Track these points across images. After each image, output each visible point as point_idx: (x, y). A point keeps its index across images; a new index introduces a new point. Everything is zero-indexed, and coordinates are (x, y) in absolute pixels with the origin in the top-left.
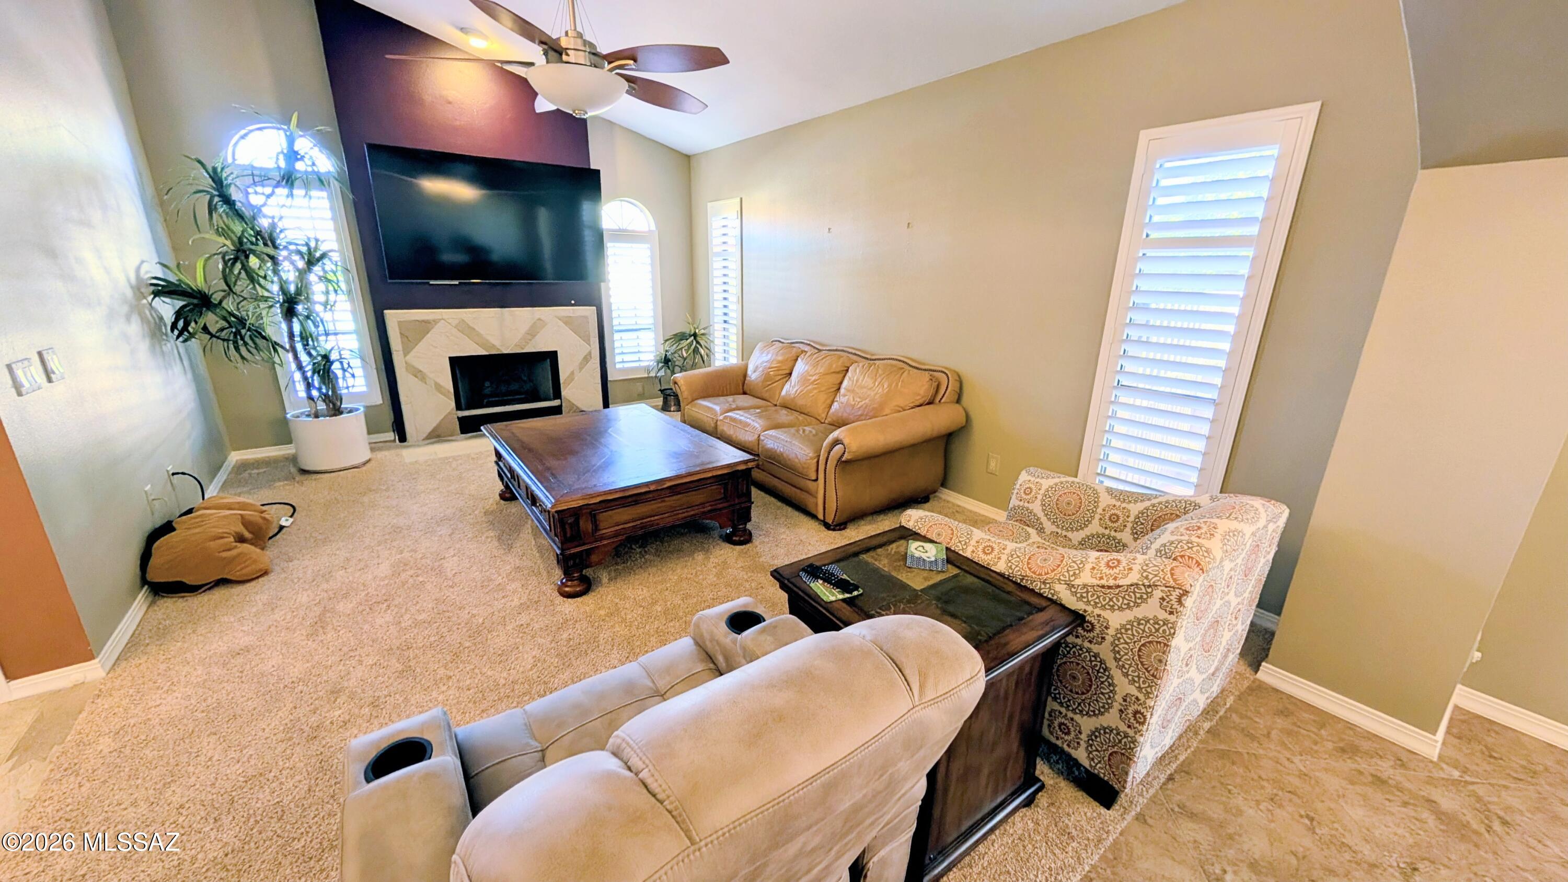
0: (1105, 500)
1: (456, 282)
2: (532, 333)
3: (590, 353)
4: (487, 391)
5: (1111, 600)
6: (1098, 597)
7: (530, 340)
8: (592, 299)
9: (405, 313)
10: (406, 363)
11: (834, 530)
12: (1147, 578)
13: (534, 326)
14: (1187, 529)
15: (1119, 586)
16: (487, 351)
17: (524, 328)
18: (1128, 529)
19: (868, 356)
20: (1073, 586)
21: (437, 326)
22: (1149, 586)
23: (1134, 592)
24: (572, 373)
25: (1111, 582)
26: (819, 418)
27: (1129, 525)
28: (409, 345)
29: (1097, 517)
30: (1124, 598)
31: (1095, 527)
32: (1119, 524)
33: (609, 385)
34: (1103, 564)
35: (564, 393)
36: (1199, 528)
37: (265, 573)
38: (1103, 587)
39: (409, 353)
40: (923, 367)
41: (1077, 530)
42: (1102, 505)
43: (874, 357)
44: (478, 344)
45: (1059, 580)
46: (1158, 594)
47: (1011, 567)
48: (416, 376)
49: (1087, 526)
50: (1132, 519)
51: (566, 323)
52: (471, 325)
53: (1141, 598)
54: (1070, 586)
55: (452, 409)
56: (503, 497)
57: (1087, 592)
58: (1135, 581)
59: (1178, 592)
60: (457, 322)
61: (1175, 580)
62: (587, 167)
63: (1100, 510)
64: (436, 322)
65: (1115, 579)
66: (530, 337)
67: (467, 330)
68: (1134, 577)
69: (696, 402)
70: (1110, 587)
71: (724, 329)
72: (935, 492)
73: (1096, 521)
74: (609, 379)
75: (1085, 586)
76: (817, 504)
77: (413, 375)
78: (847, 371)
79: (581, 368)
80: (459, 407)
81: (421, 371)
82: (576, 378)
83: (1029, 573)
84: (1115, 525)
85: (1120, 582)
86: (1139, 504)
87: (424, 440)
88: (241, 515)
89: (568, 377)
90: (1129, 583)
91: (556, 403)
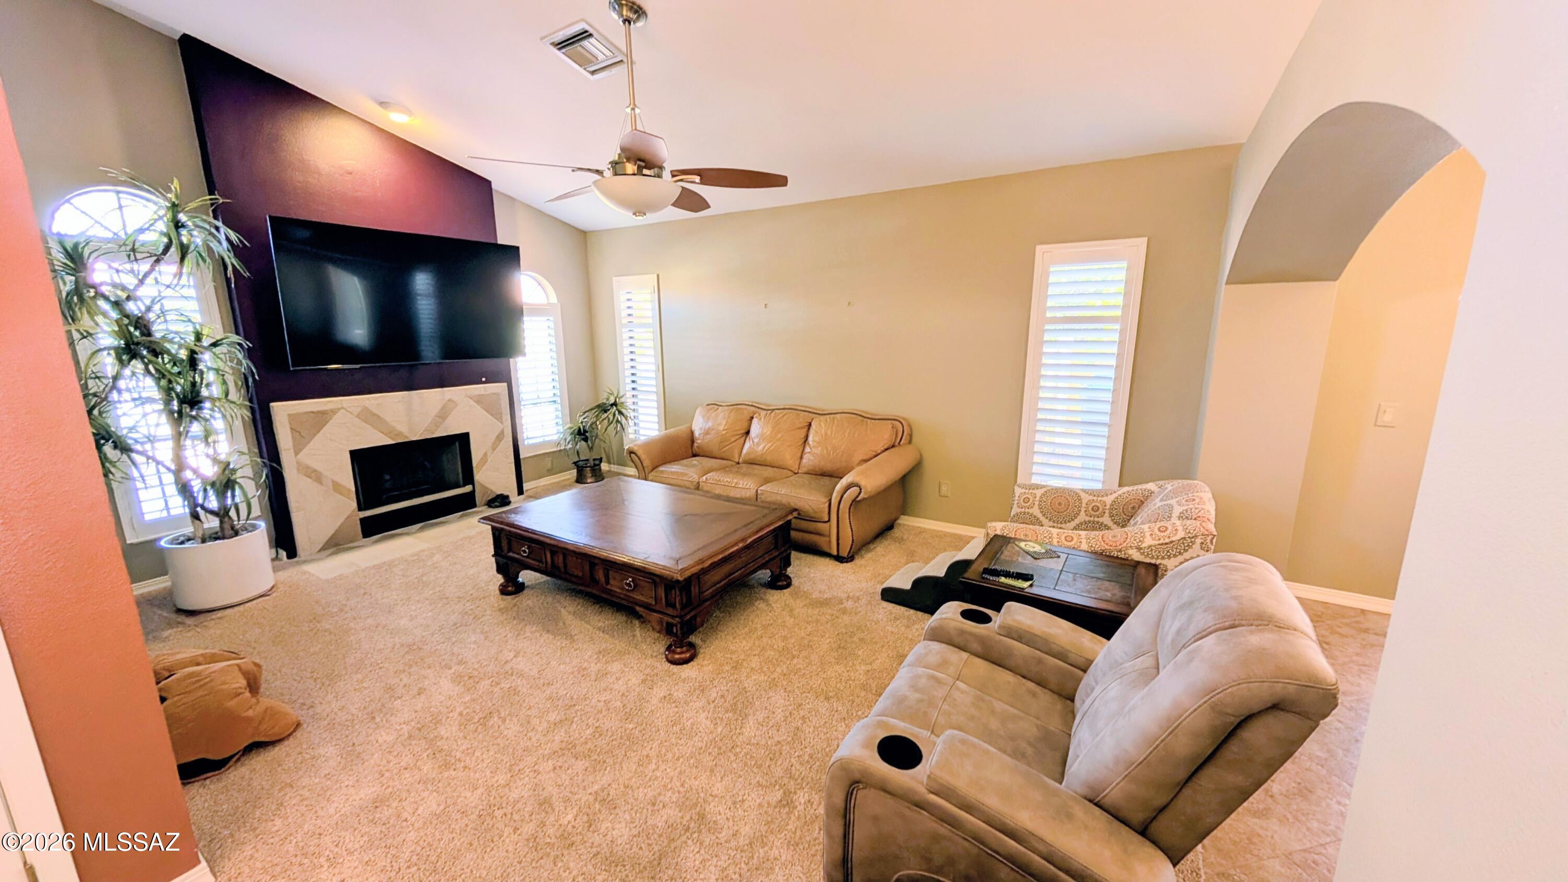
0: (1085, 498)
1: (358, 366)
2: (443, 415)
3: (502, 432)
4: (388, 485)
5: (1168, 552)
6: (1159, 552)
7: (441, 423)
8: (504, 377)
9: (300, 404)
10: (298, 463)
11: (847, 562)
12: (1189, 532)
13: (444, 407)
14: (1187, 501)
15: (1172, 542)
16: (392, 439)
17: (434, 410)
18: (1107, 514)
19: (820, 412)
20: (1141, 549)
21: (335, 417)
22: (1192, 538)
23: (1183, 543)
24: (486, 454)
25: (1167, 540)
26: (792, 469)
27: (1107, 512)
28: (300, 442)
29: (1083, 510)
30: (1176, 549)
31: (1082, 517)
32: (1099, 512)
33: (522, 462)
34: (1156, 530)
35: (478, 476)
36: (1194, 500)
37: (298, 725)
38: (1162, 544)
39: (301, 450)
40: (877, 417)
41: (1069, 522)
42: (1084, 502)
43: (824, 412)
44: (382, 432)
45: (1131, 547)
46: (1198, 541)
47: (1092, 546)
48: (310, 477)
49: (1076, 517)
50: (1108, 507)
51: (478, 402)
52: (375, 411)
53: (1188, 546)
54: (1139, 549)
55: (353, 511)
56: (504, 591)
57: (1152, 550)
58: (1183, 536)
59: (1211, 537)
60: (359, 409)
61: (1207, 530)
62: (493, 242)
63: (1084, 505)
64: (334, 412)
65: (1169, 537)
66: (440, 420)
67: (369, 417)
68: (1181, 534)
69: (661, 469)
70: (1166, 544)
71: (633, 396)
72: (896, 520)
73: (1083, 513)
74: (521, 457)
75: (1150, 547)
76: (830, 542)
77: (306, 475)
78: (810, 425)
79: (494, 449)
80: (360, 508)
81: (315, 471)
82: (489, 460)
83: (1107, 547)
84: (1097, 513)
85: (1174, 539)
86: (1109, 496)
87: (320, 551)
88: (238, 665)
89: (482, 458)
90: (1179, 538)
91: (468, 488)
